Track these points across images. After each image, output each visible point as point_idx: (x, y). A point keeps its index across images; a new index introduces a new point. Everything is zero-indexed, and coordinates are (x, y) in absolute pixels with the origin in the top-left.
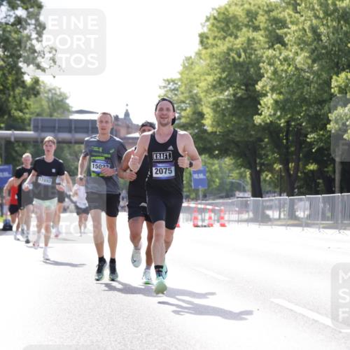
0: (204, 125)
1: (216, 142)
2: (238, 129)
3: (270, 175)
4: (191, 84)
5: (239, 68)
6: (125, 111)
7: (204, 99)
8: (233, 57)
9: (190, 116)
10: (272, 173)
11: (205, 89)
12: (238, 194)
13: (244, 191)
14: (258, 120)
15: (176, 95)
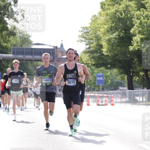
0: (103, 52)
1: (109, 60)
2: (121, 54)
3: (137, 78)
4: (96, 30)
5: (121, 21)
6: (61, 44)
7: (103, 38)
8: (118, 15)
9: (95, 47)
10: (139, 77)
11: (103, 32)
12: (121, 88)
13: (124, 86)
14: (131, 48)
15: (88, 35)
